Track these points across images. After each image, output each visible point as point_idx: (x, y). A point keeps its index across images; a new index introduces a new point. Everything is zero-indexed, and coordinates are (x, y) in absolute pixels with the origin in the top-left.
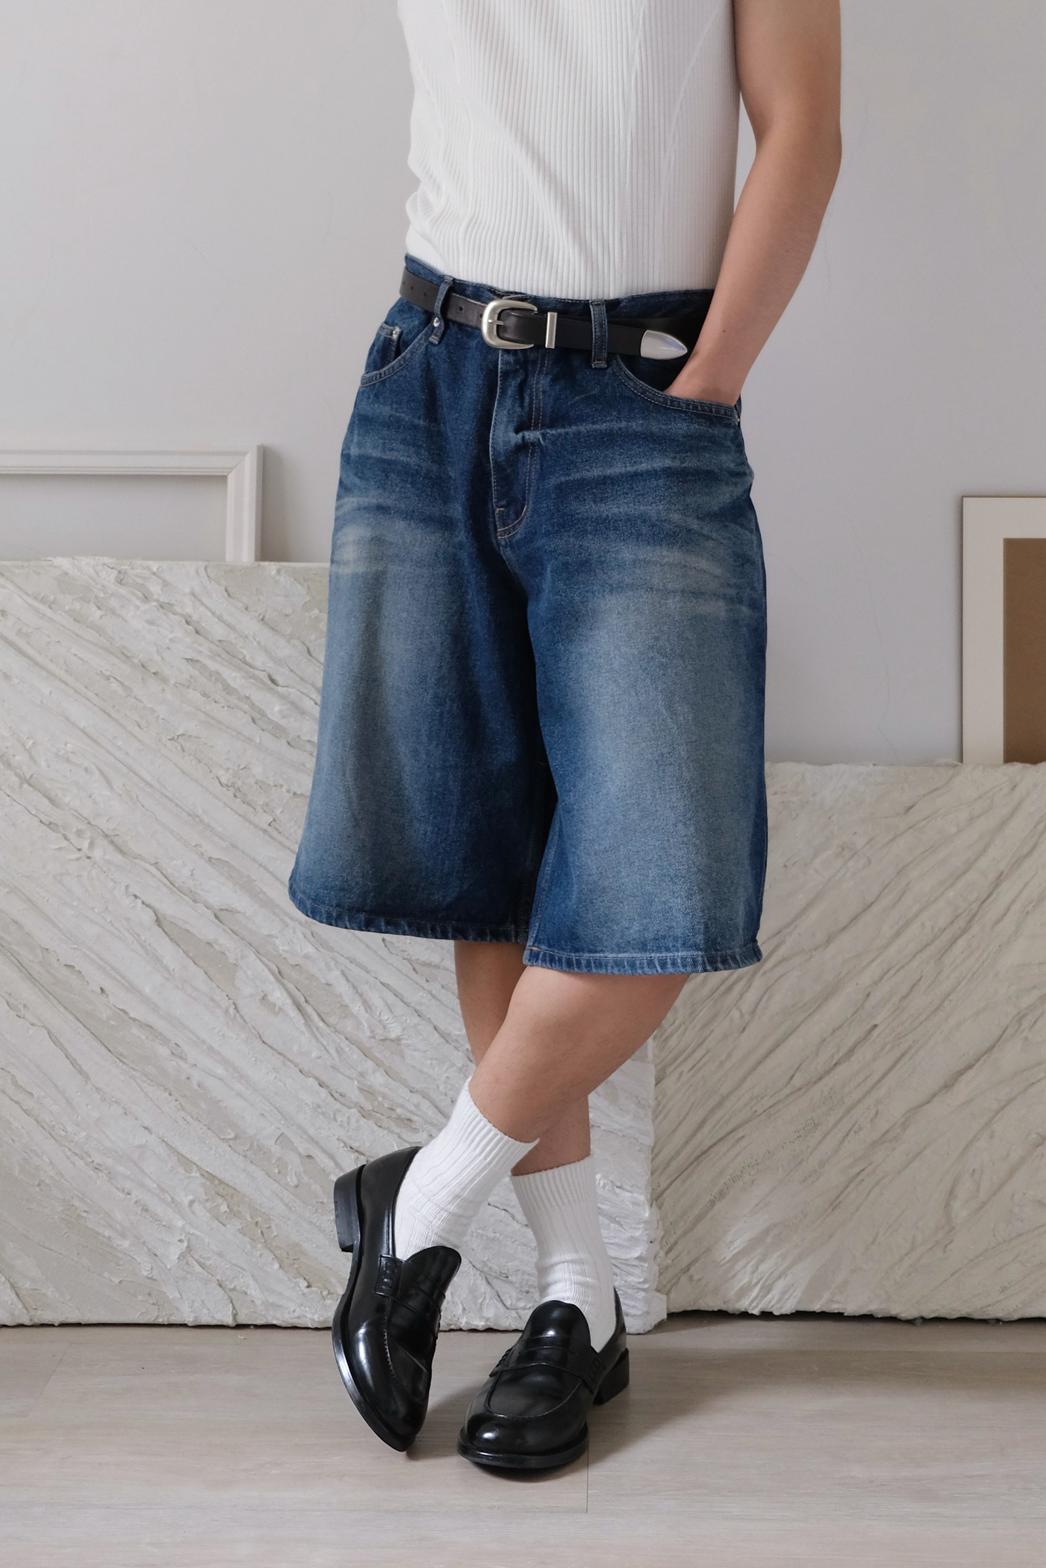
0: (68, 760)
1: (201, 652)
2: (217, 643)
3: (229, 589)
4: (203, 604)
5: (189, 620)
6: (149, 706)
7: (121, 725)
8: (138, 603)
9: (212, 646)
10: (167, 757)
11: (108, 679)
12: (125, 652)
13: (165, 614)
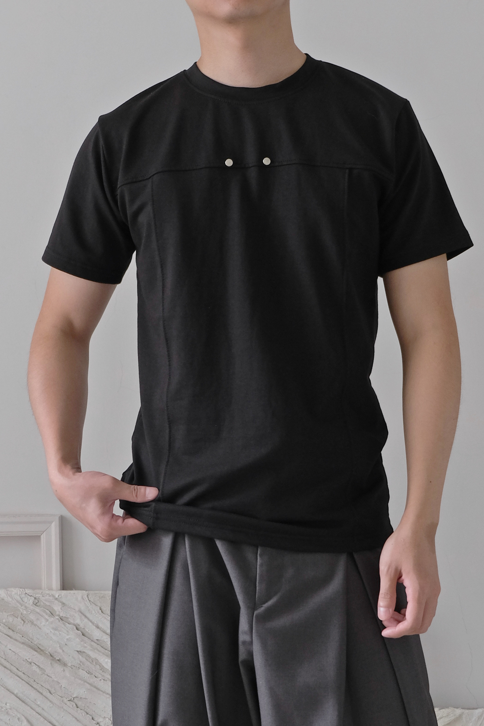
0: (7, 713)
1: (87, 647)
2: (96, 641)
3: (102, 608)
4: (86, 616)
5: (78, 626)
6: (55, 680)
7: (38, 691)
8: (47, 617)
9: (93, 643)
10: (67, 711)
11: (31, 664)
12: (40, 647)
13: (64, 624)
